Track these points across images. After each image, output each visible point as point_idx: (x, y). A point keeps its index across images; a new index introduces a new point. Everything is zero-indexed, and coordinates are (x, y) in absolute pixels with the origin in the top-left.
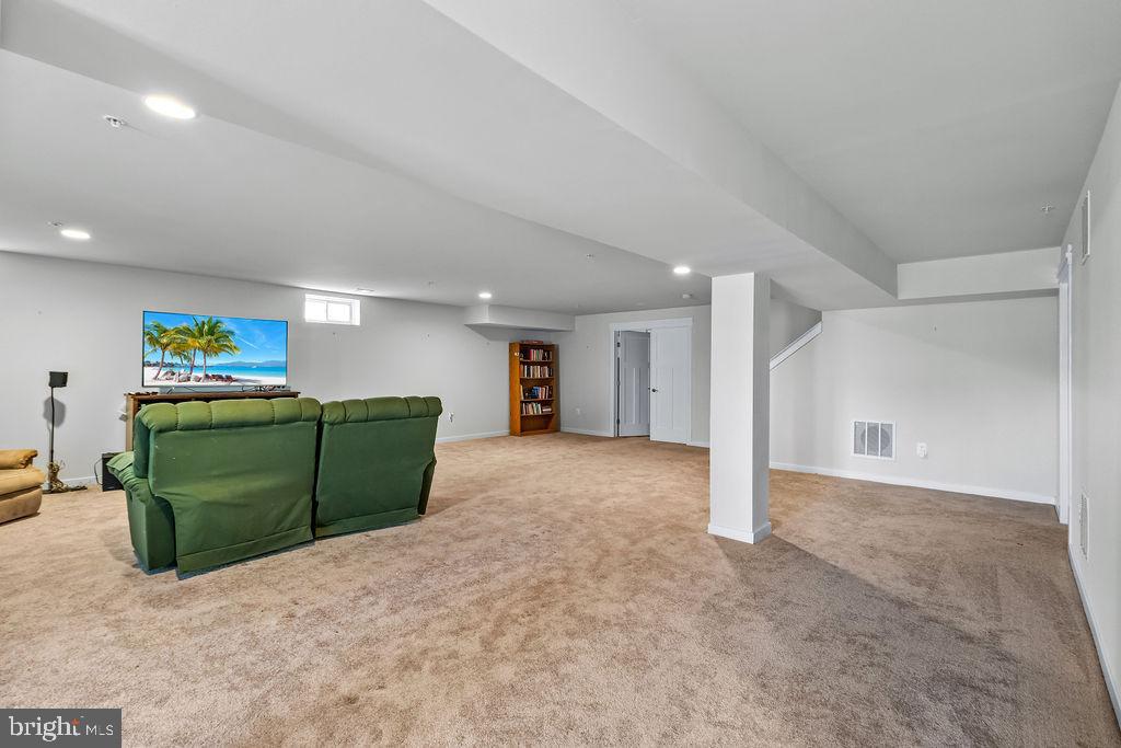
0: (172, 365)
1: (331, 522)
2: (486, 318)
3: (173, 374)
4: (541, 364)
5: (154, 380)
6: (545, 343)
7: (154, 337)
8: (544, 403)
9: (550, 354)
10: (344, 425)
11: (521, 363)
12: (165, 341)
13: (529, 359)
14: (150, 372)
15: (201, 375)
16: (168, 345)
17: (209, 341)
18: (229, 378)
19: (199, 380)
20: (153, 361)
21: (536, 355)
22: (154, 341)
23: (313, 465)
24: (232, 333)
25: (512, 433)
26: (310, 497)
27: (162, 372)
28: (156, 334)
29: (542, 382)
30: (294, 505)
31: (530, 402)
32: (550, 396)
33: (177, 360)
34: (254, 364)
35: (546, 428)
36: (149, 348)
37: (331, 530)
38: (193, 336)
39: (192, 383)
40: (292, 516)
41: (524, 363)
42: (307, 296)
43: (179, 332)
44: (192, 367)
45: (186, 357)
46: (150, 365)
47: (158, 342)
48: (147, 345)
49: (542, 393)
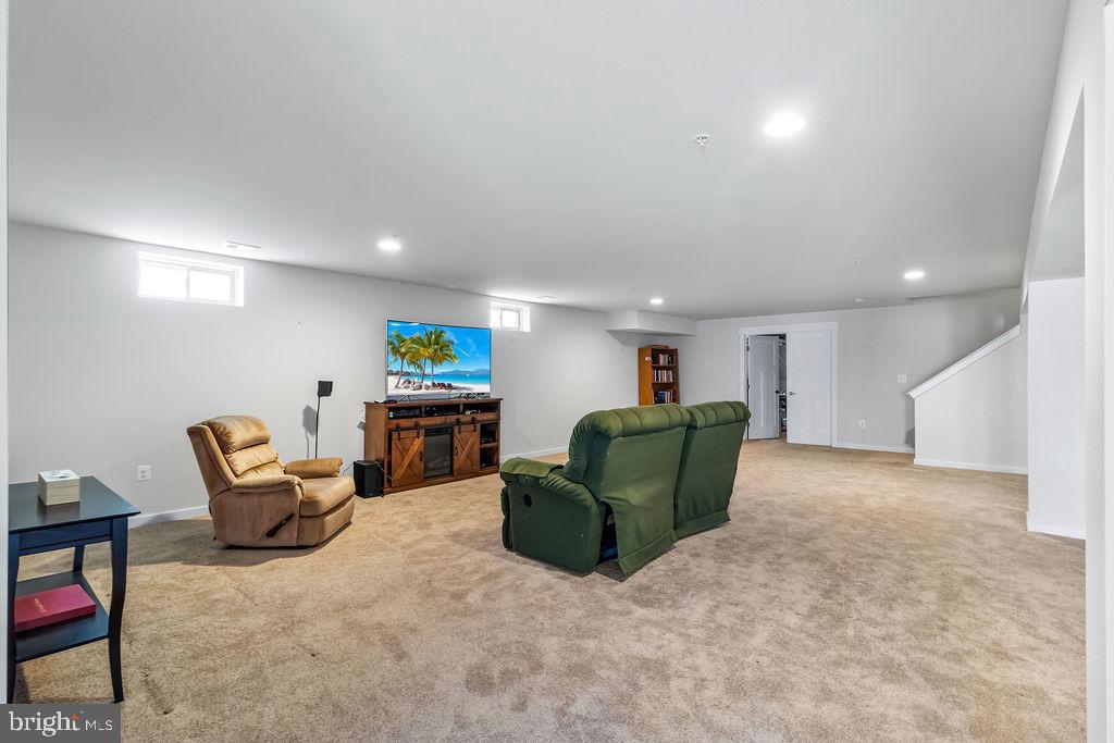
0: (408, 374)
3: (410, 382)
4: (667, 369)
5: (396, 388)
6: (669, 348)
7: (395, 347)
9: (673, 358)
11: (651, 368)
12: (403, 350)
13: (658, 363)
14: (393, 380)
15: (430, 383)
16: (406, 354)
17: (436, 350)
18: (450, 387)
19: (428, 388)
20: (395, 370)
21: (663, 360)
22: (395, 351)
24: (452, 343)
27: (402, 381)
28: (396, 342)
29: (667, 386)
33: (412, 369)
34: (468, 372)
36: (391, 358)
38: (424, 346)
39: (423, 391)
41: (654, 368)
43: (413, 341)
44: (424, 376)
45: (419, 366)
46: (392, 374)
47: (399, 352)
48: (390, 354)
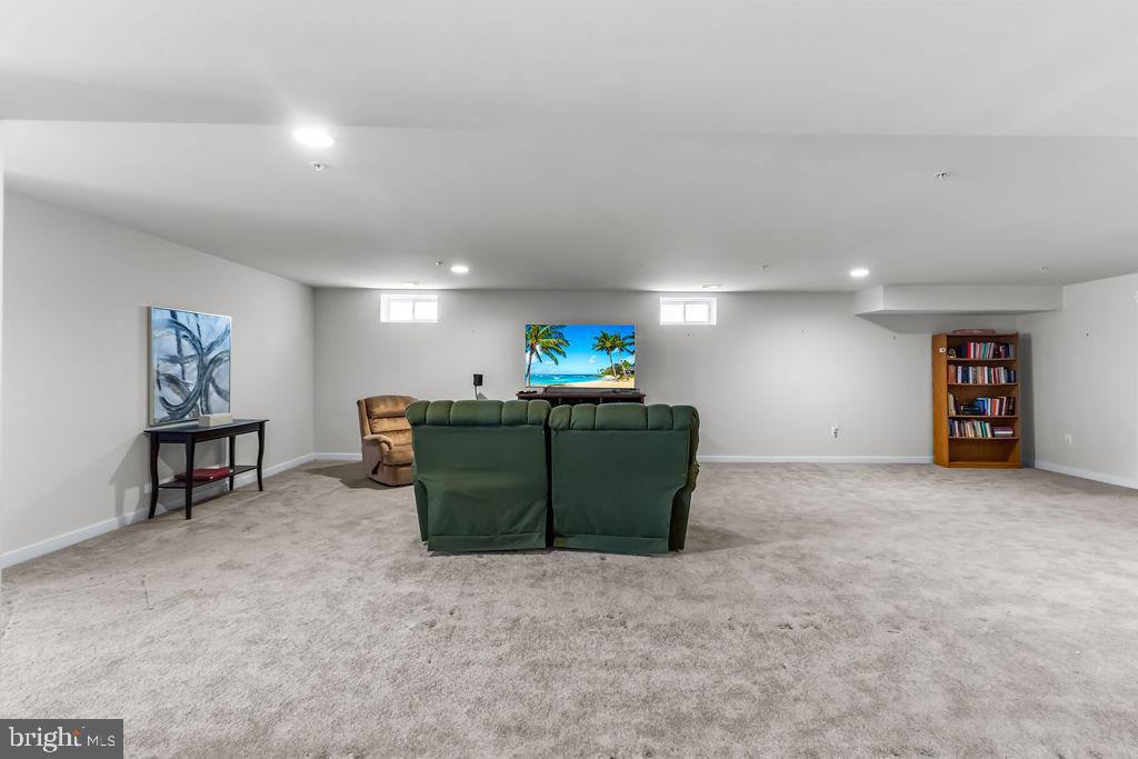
1: (570, 534)
2: (880, 303)
4: (990, 364)
6: (998, 333)
8: (996, 423)
9: (1010, 350)
10: (568, 432)
11: (950, 362)
13: (967, 355)
21: (977, 351)
23: (545, 471)
25: (937, 461)
26: (545, 503)
29: (994, 391)
30: (529, 507)
31: (968, 420)
32: (1011, 412)
35: (1005, 460)
37: (571, 542)
40: (527, 519)
41: (956, 363)
42: (661, 298)
49: (992, 407)
